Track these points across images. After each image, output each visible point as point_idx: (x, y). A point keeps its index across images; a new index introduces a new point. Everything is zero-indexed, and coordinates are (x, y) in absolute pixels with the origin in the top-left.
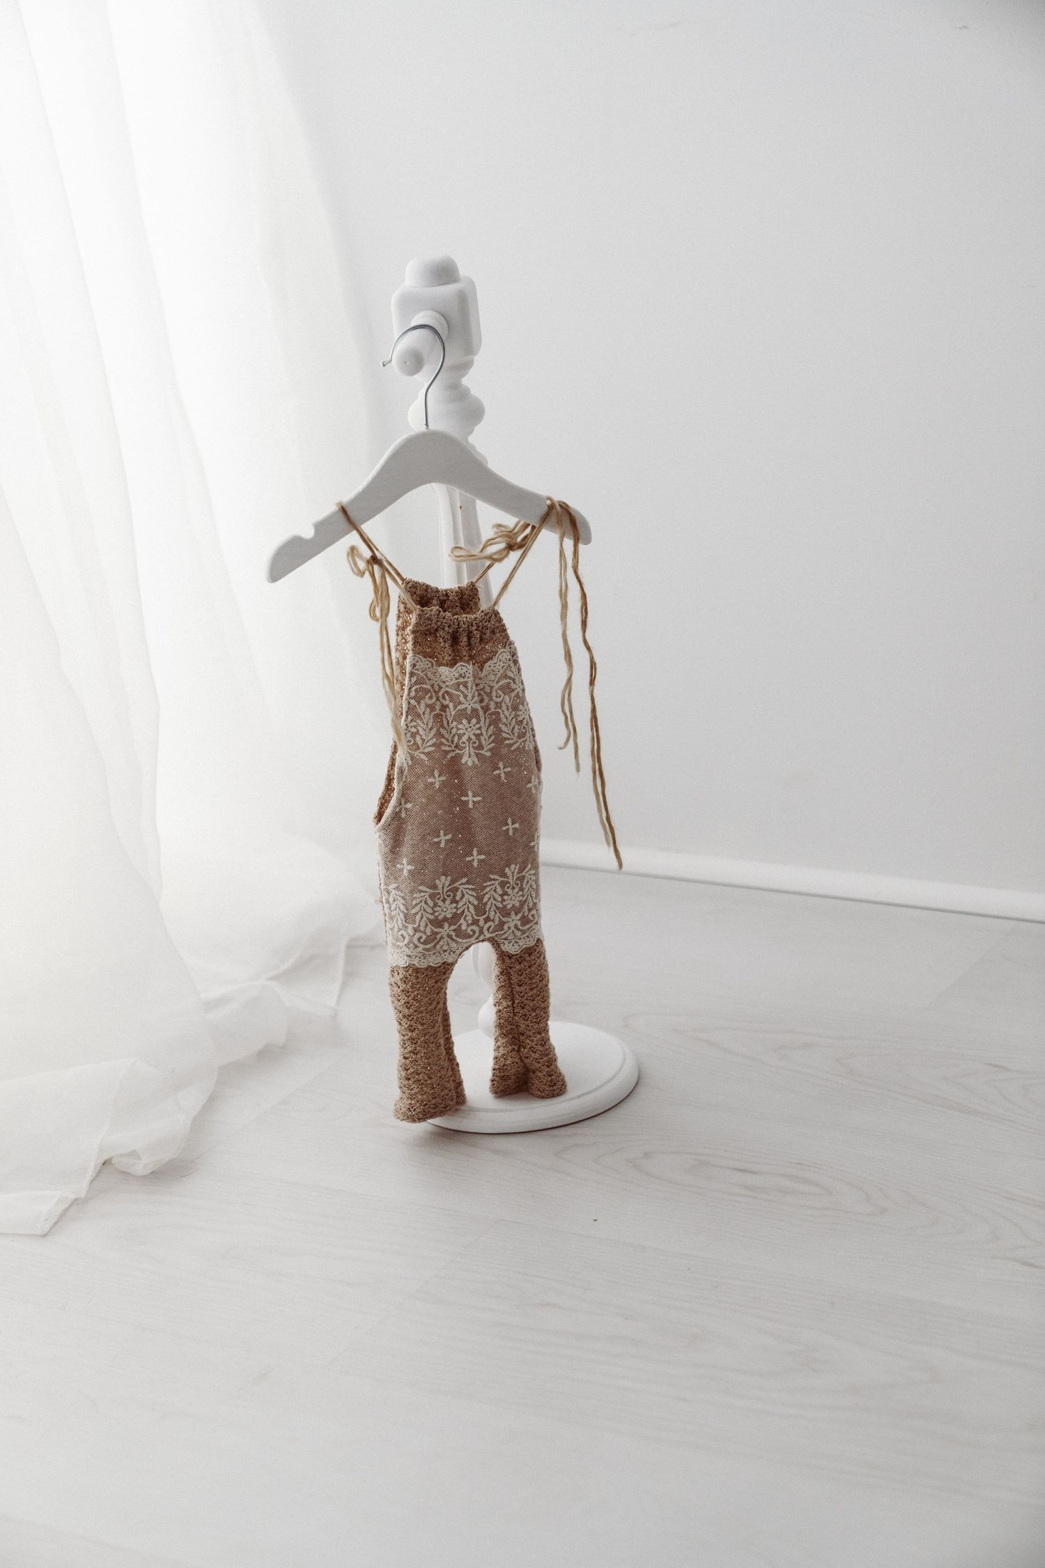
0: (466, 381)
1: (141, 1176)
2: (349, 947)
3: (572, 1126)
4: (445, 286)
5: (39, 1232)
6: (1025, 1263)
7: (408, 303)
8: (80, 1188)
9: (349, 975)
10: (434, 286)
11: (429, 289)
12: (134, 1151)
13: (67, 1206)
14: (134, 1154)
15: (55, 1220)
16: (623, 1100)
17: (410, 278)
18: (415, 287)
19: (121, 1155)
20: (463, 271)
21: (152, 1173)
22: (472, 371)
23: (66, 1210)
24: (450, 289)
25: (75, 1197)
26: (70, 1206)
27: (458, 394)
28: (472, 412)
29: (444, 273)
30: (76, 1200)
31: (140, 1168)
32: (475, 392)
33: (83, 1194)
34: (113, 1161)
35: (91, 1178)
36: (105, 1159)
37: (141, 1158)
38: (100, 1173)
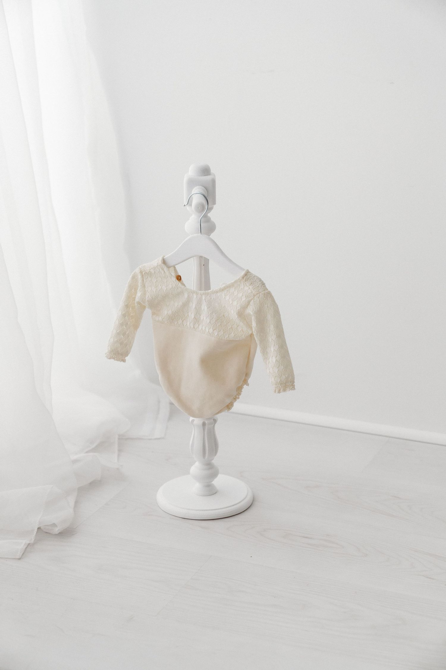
0: (209, 215)
1: (56, 535)
2: (119, 439)
3: (231, 517)
4: (206, 177)
5: (18, 557)
6: (428, 577)
7: (192, 183)
8: (31, 539)
9: (120, 451)
10: (202, 176)
11: (200, 177)
12: (54, 523)
13: (26, 546)
14: (54, 525)
15: (23, 553)
16: (249, 507)
17: (191, 172)
18: (194, 176)
19: (45, 525)
20: (212, 171)
21: (59, 533)
22: (213, 211)
23: (26, 548)
24: (209, 178)
25: (28, 542)
26: (28, 546)
27: (207, 220)
28: (212, 227)
29: (206, 171)
30: (29, 544)
31: (56, 530)
32: (212, 219)
33: (32, 542)
34: (42, 528)
35: (35, 535)
36: (39, 527)
37: (57, 527)
38: (37, 533)
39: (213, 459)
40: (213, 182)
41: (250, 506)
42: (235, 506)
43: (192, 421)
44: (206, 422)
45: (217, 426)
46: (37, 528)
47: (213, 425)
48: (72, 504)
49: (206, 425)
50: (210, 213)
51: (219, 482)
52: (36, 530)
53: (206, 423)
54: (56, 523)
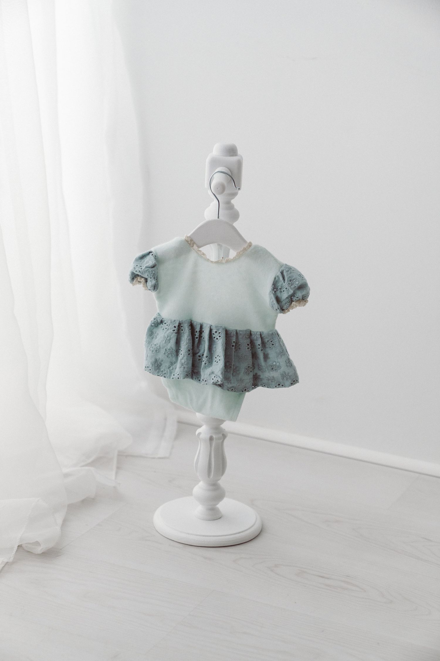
0: (233, 201)
1: (38, 554)
2: (118, 455)
4: (232, 157)
7: (214, 163)
8: (9, 557)
10: (227, 156)
11: (224, 157)
12: (37, 541)
13: (4, 565)
14: (37, 543)
17: (216, 151)
18: (218, 156)
19: (26, 543)
20: (239, 152)
21: (42, 553)
22: (237, 198)
23: (3, 567)
24: (234, 159)
25: (6, 561)
26: (5, 565)
27: (230, 207)
28: (235, 216)
29: (232, 151)
30: (7, 562)
31: (39, 550)
32: (236, 207)
33: (11, 560)
34: (23, 546)
35: (15, 553)
36: (20, 544)
37: (41, 546)
38: (17, 551)
39: (219, 480)
40: (239, 164)
41: (258, 535)
42: (242, 534)
43: (198, 434)
44: (214, 436)
45: (226, 442)
46: (18, 545)
47: (222, 440)
48: (60, 521)
49: (213, 440)
50: (235, 199)
51: (224, 505)
52: (17, 548)
53: (214, 438)
54: (39, 542)
